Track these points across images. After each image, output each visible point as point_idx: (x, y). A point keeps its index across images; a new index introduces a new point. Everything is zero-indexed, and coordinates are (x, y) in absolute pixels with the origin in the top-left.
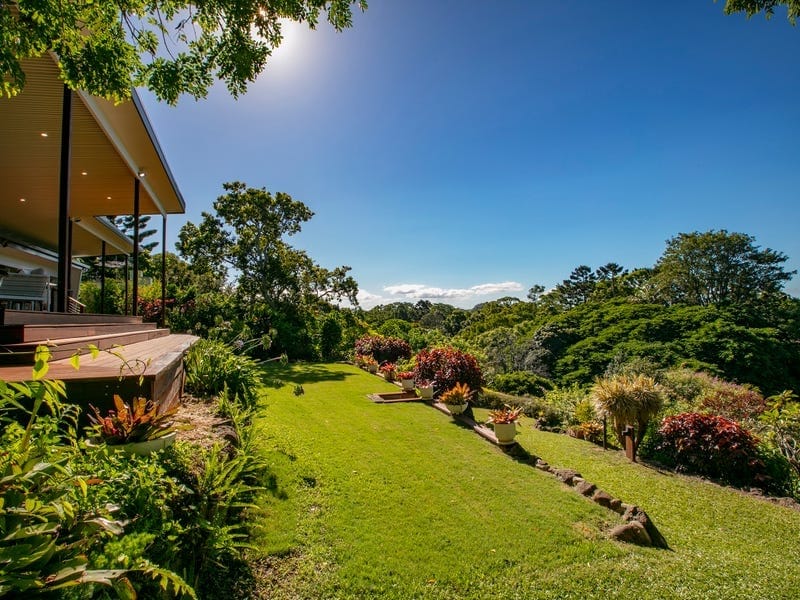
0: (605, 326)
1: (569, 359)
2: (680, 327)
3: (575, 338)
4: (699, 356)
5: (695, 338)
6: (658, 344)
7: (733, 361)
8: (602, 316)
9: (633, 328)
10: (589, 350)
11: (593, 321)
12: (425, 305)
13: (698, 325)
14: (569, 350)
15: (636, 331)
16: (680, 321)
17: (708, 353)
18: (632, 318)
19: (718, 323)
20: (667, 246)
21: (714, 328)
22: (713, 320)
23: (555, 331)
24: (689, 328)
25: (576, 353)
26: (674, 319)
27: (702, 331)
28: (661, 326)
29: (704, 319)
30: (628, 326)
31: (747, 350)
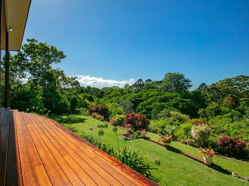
0: (149, 98)
1: (140, 107)
2: (169, 98)
3: (141, 101)
4: (174, 107)
5: (173, 102)
6: (164, 103)
7: (182, 108)
8: (148, 95)
9: (157, 98)
10: (146, 105)
11: (146, 96)
12: (89, 87)
13: (173, 98)
14: (140, 104)
15: (158, 99)
16: (169, 97)
17: (176, 106)
18: (156, 96)
19: (178, 98)
20: (165, 76)
21: (177, 99)
22: (176, 97)
23: (135, 99)
24: (171, 99)
25: (142, 105)
26: (167, 96)
27: (174, 100)
28: (164, 98)
29: (174, 96)
30: (156, 98)
31: (185, 105)
